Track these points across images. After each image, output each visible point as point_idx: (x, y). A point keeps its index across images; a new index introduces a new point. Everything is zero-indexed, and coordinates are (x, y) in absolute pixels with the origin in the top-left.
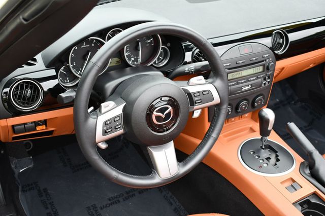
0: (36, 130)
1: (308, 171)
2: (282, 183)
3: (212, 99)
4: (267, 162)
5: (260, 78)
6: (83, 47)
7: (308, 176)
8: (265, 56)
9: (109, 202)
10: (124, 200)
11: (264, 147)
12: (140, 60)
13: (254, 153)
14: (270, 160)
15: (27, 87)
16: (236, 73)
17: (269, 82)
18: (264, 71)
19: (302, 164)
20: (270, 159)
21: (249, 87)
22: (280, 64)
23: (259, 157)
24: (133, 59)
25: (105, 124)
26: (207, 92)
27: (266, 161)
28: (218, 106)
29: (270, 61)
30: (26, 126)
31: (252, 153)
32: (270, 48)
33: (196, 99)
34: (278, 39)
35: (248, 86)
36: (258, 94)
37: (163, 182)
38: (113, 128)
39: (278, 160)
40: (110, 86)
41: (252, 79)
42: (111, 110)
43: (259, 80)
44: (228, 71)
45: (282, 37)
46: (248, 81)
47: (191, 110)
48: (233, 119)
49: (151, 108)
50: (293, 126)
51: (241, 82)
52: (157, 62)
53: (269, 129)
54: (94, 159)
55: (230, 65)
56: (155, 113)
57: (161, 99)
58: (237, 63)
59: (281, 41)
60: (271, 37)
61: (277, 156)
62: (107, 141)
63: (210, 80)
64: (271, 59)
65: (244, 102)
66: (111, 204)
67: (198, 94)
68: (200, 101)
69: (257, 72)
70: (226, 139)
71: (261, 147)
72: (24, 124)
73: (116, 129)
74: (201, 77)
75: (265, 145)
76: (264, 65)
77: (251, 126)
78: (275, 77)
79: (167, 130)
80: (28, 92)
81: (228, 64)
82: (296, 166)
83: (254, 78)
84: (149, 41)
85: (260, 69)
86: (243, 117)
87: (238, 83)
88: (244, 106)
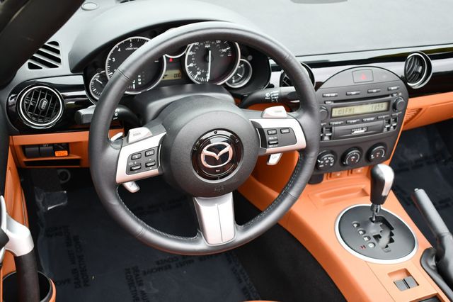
0: (54, 155)
1: (432, 263)
2: (390, 274)
3: (295, 141)
4: (375, 242)
5: (382, 119)
6: (128, 49)
7: (432, 269)
8: (392, 88)
9: (157, 266)
10: (177, 267)
11: (374, 219)
12: (208, 75)
13: (358, 225)
14: (381, 240)
15: (43, 96)
16: (345, 108)
17: (394, 127)
18: (388, 110)
19: (427, 251)
20: (380, 237)
21: (363, 131)
22: (414, 103)
23: (365, 232)
24: (199, 73)
25: (132, 158)
26: (287, 131)
27: (373, 240)
28: (304, 152)
29: (399, 97)
30: (41, 148)
31: (355, 225)
32: (402, 78)
33: (270, 138)
34: (416, 66)
35: (362, 129)
36: (377, 142)
37: (210, 249)
38: (143, 165)
39: (391, 241)
40: (155, 106)
41: (368, 119)
42: (144, 140)
43: (380, 122)
44: (333, 104)
45: (422, 63)
46: (363, 122)
47: (261, 154)
48: (338, 175)
49: (201, 143)
50: (422, 194)
51: (351, 121)
52: (234, 81)
53: (384, 194)
54: (111, 204)
55: (336, 96)
56: (205, 152)
57: (216, 133)
58: (347, 95)
59: (420, 69)
60: (404, 63)
61: (392, 234)
62: (138, 182)
63: (295, 114)
64: (400, 94)
65: (354, 152)
66: (159, 269)
67: (274, 132)
68: (275, 142)
69: (377, 110)
70: (323, 200)
71: (371, 219)
72: (39, 146)
73: (147, 166)
74: (282, 108)
75: (376, 217)
76: (389, 102)
77: (363, 186)
78: (405, 123)
79: (221, 178)
80: (43, 104)
81: (334, 95)
82: (417, 253)
83: (372, 119)
84: (224, 50)
85: (384, 106)
86: (353, 172)
87: (347, 123)
88: (353, 157)
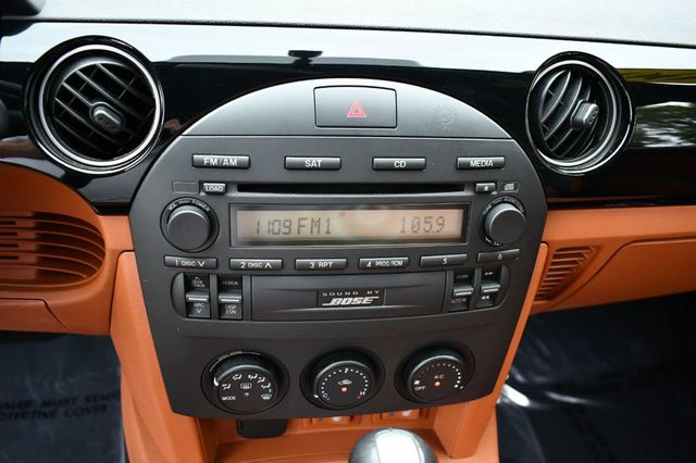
8: (474, 162)
18: (463, 237)
41: (381, 262)
43: (431, 279)
44: (235, 193)
51: (312, 263)
55: (243, 166)
58: (286, 166)
64: (510, 186)
65: (344, 365)
81: (233, 160)
83: (397, 262)
85: (448, 223)
88: (345, 382)
